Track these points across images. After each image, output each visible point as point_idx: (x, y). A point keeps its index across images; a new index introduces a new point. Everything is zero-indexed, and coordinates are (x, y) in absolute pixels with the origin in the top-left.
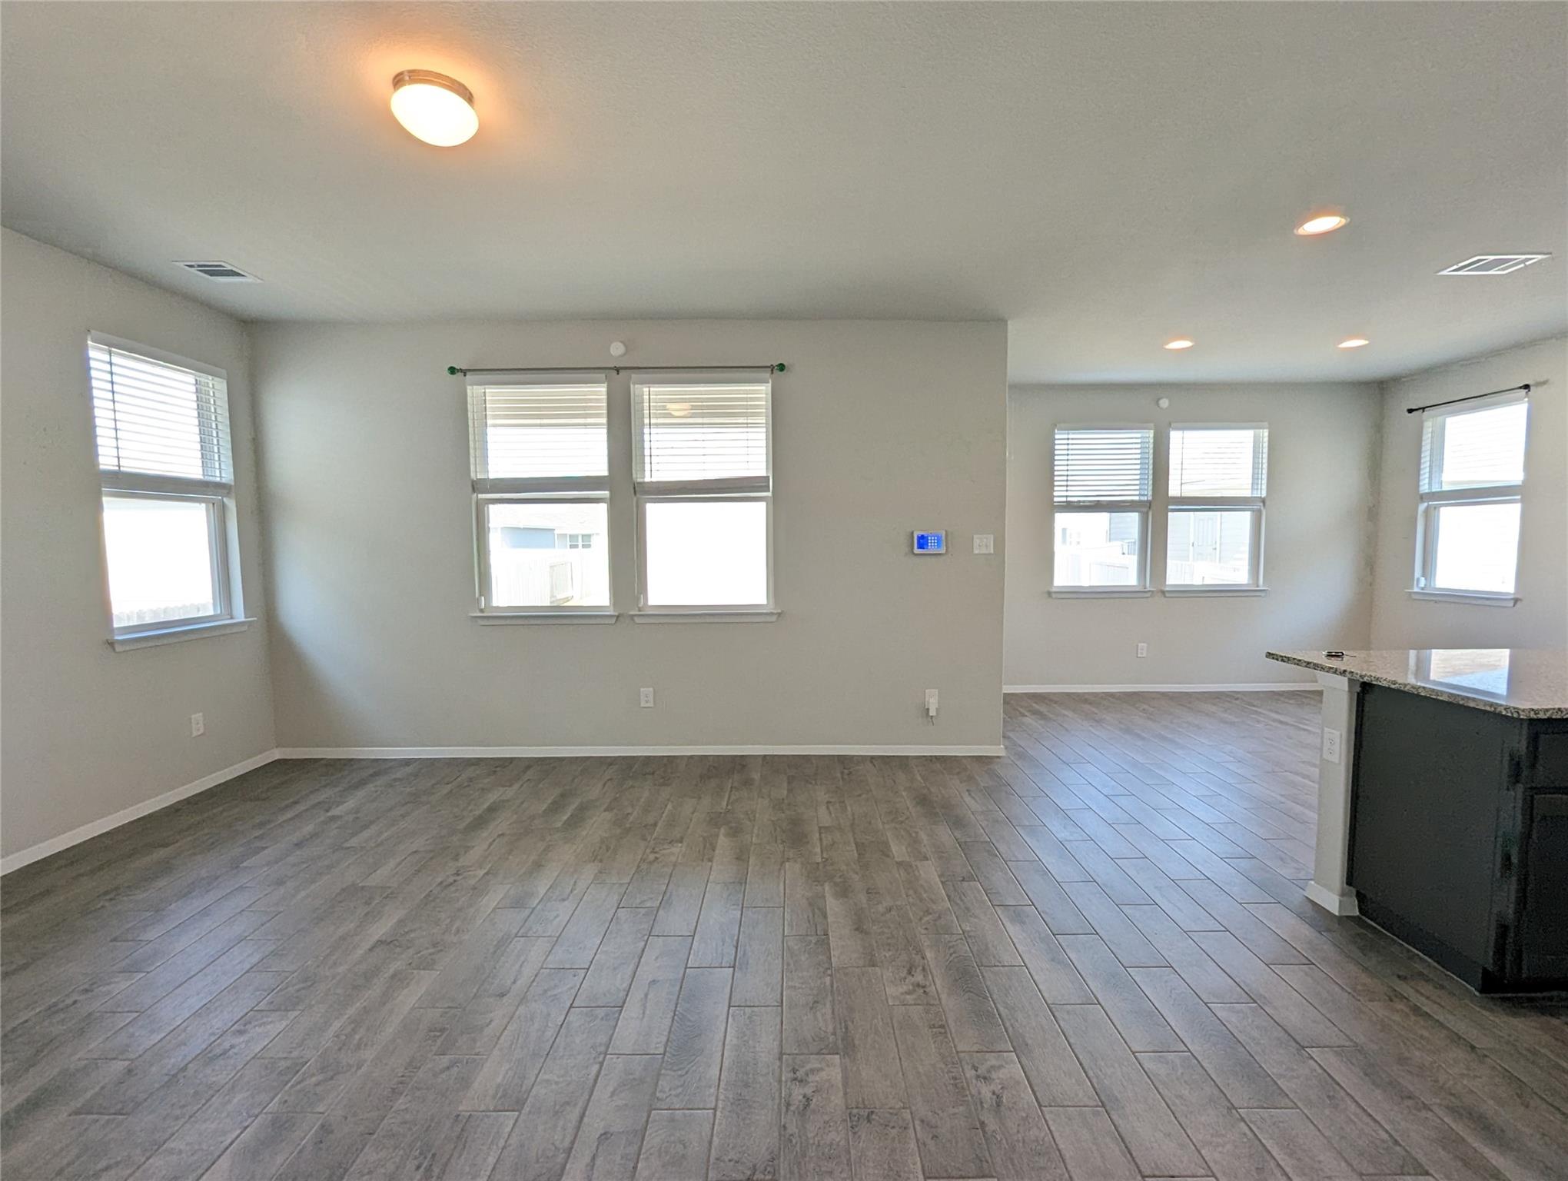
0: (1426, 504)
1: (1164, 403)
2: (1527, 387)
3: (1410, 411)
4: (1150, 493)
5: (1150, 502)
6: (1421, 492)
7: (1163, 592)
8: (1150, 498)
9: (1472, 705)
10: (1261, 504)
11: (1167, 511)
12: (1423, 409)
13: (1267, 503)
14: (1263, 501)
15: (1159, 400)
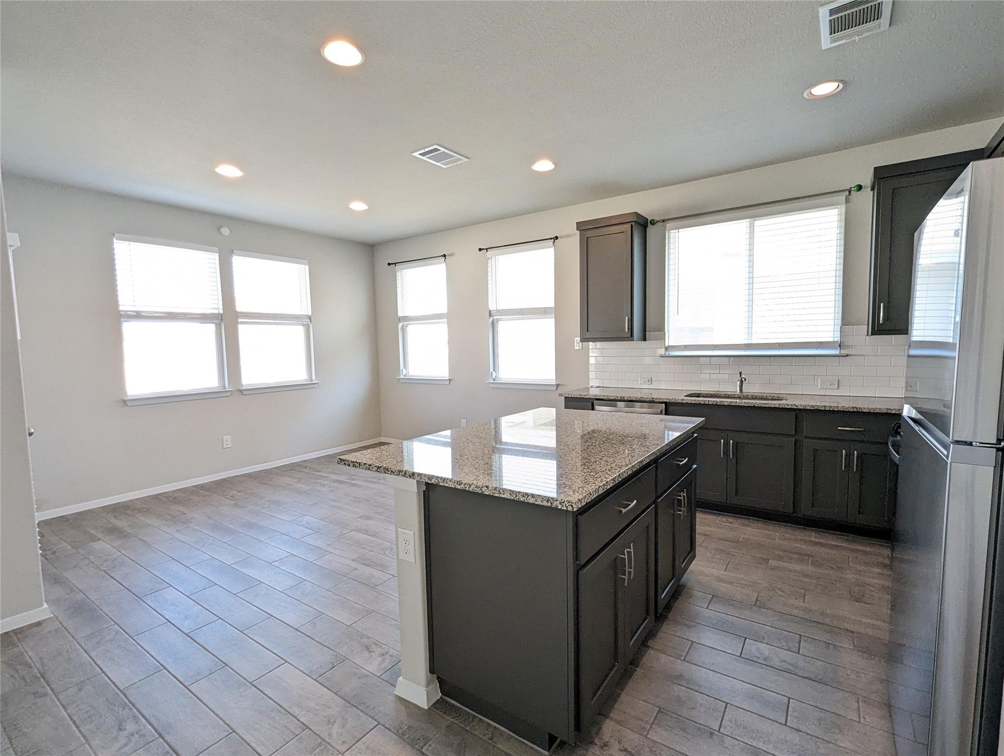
0: (401, 324)
1: (225, 231)
2: (444, 256)
3: (389, 264)
4: (221, 307)
5: (221, 315)
6: (399, 316)
7: (241, 391)
8: (221, 312)
9: (532, 501)
10: (309, 320)
11: (237, 323)
12: (395, 264)
13: (312, 318)
14: (310, 318)
15: (221, 227)
